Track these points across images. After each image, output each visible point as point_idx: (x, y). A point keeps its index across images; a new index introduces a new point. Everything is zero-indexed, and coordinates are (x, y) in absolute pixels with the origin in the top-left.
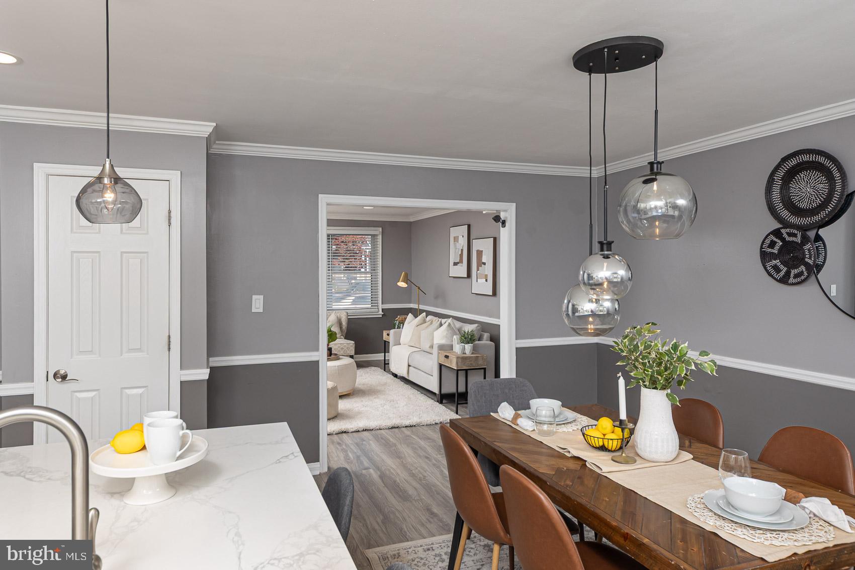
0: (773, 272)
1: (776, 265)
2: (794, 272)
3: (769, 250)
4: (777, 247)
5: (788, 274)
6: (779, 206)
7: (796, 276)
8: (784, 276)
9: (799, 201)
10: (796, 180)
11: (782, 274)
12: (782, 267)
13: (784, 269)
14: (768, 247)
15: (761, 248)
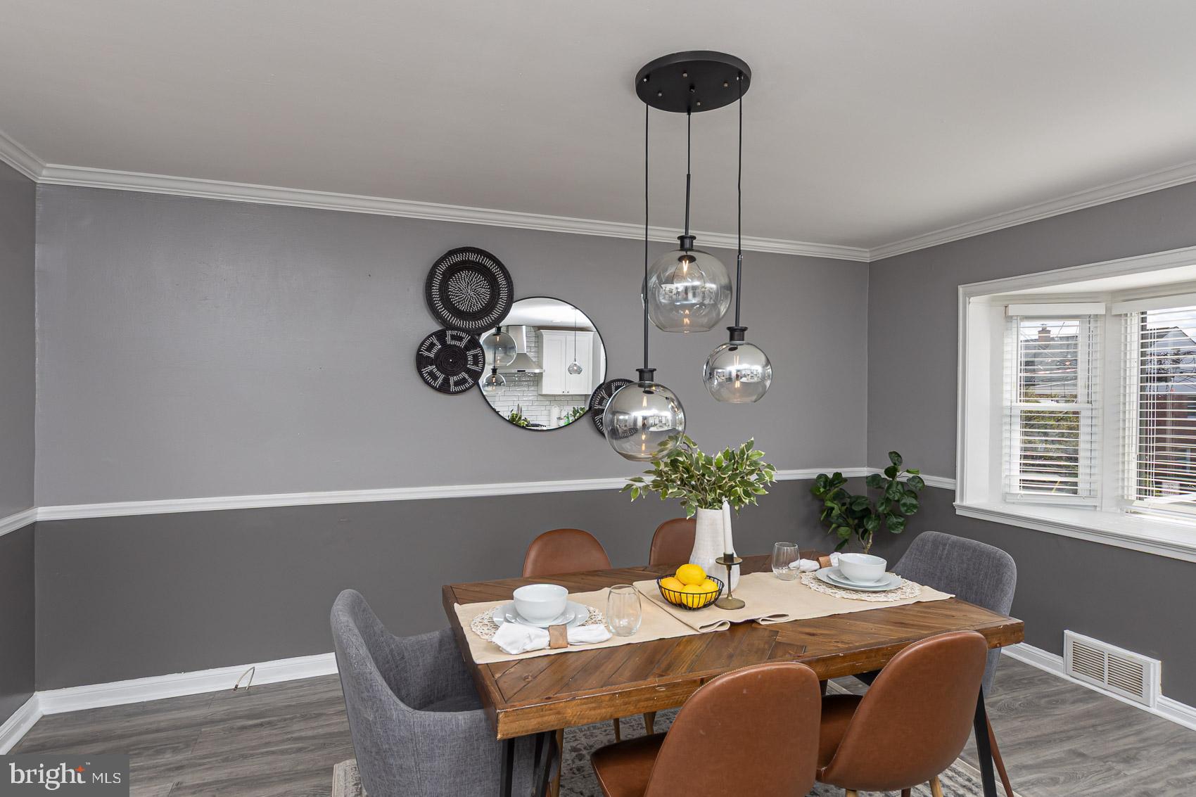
0: (429, 379)
1: (431, 371)
2: (453, 380)
3: (426, 354)
4: (435, 350)
5: (446, 381)
6: (439, 305)
7: (456, 384)
8: (442, 384)
9: (459, 302)
10: (456, 278)
11: (440, 381)
12: (438, 374)
13: (441, 377)
14: (426, 350)
15: (419, 350)
